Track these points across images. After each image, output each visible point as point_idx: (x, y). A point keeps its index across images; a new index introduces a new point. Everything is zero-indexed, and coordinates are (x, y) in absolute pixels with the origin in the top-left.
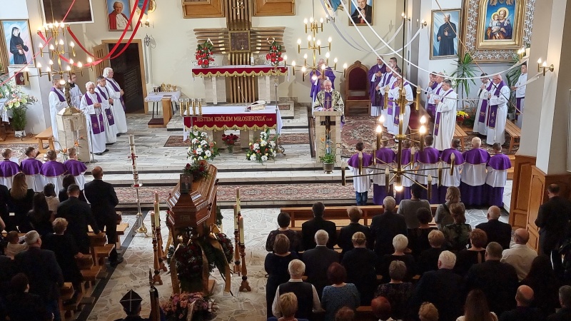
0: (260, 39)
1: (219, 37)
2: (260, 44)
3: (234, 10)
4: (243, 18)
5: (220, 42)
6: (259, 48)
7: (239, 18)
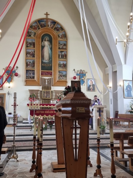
0: (54, 94)
2: (54, 96)
3: (45, 83)
4: (48, 86)
5: (38, 94)
6: (54, 98)
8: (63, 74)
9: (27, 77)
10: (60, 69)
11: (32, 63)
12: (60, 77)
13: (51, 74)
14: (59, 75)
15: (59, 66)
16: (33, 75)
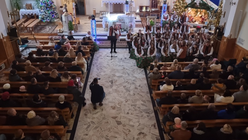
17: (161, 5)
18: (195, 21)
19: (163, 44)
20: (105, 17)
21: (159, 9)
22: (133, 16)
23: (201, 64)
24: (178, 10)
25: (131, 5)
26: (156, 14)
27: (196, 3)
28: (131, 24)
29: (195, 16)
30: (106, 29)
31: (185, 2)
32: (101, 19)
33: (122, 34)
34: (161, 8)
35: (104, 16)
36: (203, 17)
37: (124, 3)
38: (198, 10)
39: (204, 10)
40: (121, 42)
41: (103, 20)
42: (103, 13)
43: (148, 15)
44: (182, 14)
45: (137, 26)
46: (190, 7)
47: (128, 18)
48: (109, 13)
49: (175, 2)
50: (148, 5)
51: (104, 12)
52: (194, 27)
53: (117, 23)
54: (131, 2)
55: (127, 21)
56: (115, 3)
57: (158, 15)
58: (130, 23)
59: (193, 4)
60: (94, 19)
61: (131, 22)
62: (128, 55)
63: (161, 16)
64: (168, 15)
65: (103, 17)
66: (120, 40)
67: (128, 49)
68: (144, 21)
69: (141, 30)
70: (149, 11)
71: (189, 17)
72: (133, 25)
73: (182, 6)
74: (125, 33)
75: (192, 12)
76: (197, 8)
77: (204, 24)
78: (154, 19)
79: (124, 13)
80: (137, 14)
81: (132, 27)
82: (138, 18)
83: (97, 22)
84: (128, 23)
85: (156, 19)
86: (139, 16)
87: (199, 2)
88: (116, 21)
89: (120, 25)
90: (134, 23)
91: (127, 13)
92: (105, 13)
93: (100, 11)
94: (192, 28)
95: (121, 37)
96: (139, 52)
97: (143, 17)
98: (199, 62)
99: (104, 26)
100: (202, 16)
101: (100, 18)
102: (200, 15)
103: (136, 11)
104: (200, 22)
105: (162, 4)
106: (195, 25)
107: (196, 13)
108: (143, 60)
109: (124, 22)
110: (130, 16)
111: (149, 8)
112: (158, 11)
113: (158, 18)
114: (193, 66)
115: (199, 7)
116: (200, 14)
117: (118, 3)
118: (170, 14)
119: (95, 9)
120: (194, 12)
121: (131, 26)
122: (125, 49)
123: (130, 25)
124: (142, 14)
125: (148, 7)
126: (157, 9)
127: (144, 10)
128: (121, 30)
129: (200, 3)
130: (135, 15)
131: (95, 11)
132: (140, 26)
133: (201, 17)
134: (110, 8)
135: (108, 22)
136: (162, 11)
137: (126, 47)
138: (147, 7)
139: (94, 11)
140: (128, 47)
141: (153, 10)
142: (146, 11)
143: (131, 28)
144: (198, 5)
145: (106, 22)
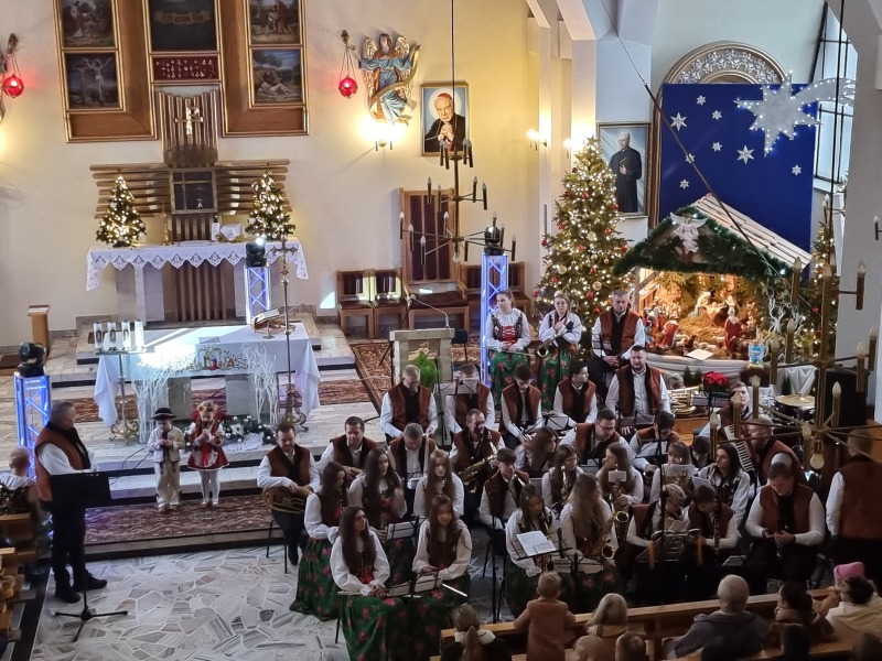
0: (236, 185)
1: (148, 183)
2: (237, 197)
3: (180, 126)
4: (199, 142)
5: (148, 192)
6: (236, 205)
7: (191, 141)
8: (283, 68)
9: (76, 98)
10: (263, 38)
11: (98, 11)
12: (265, 84)
13: (211, 73)
14: (261, 73)
15: (253, 22)
16: (110, 85)
17: (472, 262)
18: (690, 346)
19: (510, 497)
20: (114, 351)
21: (463, 287)
22: (302, 331)
23: (768, 609)
24: (580, 286)
25: (280, 270)
26: (446, 314)
27: (678, 241)
28: (290, 386)
29: (683, 315)
30: (121, 428)
31: (616, 236)
32: (85, 369)
33: (230, 451)
34: (473, 275)
35: (106, 344)
36: (732, 318)
37: (234, 262)
38: (695, 278)
39: (729, 280)
40: (232, 505)
41: (100, 369)
42: (96, 327)
43: (393, 321)
44: (603, 304)
45: (329, 395)
46: (647, 264)
47: (271, 349)
48: (139, 326)
49: (553, 241)
50: (390, 266)
51: (108, 319)
52: (690, 380)
53: (197, 386)
54: (284, 249)
55: (262, 368)
56: (178, 265)
57: (458, 322)
58: (284, 380)
59: (662, 247)
60: (34, 371)
61: (291, 372)
62: (284, 591)
63: (476, 326)
64: (520, 319)
65: (101, 352)
66: (223, 494)
67: (279, 552)
68: (373, 360)
69: (362, 416)
70: (402, 300)
71: (649, 322)
72: (303, 391)
73: (599, 261)
74: (254, 445)
75: (664, 291)
76: (686, 266)
77: (746, 358)
78: (434, 344)
79: (242, 321)
80: (323, 321)
81: (298, 405)
82: (336, 346)
83: (57, 385)
84: (269, 381)
85: (446, 345)
86: (339, 332)
87: (697, 233)
88: (189, 374)
89: (218, 397)
90: (310, 376)
91: (261, 317)
92: (110, 326)
93: (78, 319)
94: (676, 386)
95: (225, 476)
96: (360, 564)
97: (366, 335)
98: (752, 600)
99: (106, 410)
100: (725, 310)
101: (81, 362)
102: (714, 309)
103: (319, 300)
104: (720, 345)
105: (478, 256)
106: (693, 369)
107: (687, 295)
108: (391, 613)
109: (244, 377)
110: (280, 337)
111: (398, 281)
112: (457, 294)
113: (461, 339)
114: (719, 625)
115: (697, 260)
116: (711, 300)
117: (196, 264)
118: (533, 310)
119: (43, 310)
120: (675, 292)
121: (293, 400)
122: (260, 553)
123: (284, 392)
124: (359, 321)
125: (393, 274)
126: (450, 288)
127: (368, 293)
128: (226, 426)
129: (702, 241)
130: (314, 327)
131: (45, 317)
132: (349, 391)
133: (721, 317)
134: (147, 297)
135: (138, 383)
136: (484, 293)
137: (265, 535)
138: (383, 279)
139: (35, 317)
140: (278, 534)
141: (423, 291)
142: (383, 302)
143: (289, 410)
144: (695, 250)
145: (124, 383)
